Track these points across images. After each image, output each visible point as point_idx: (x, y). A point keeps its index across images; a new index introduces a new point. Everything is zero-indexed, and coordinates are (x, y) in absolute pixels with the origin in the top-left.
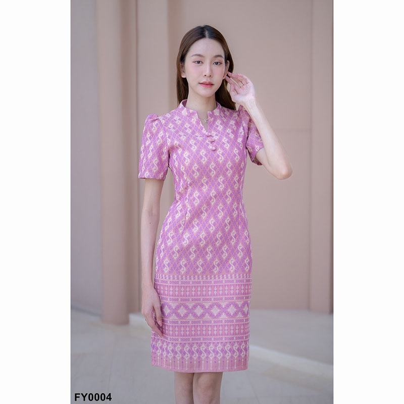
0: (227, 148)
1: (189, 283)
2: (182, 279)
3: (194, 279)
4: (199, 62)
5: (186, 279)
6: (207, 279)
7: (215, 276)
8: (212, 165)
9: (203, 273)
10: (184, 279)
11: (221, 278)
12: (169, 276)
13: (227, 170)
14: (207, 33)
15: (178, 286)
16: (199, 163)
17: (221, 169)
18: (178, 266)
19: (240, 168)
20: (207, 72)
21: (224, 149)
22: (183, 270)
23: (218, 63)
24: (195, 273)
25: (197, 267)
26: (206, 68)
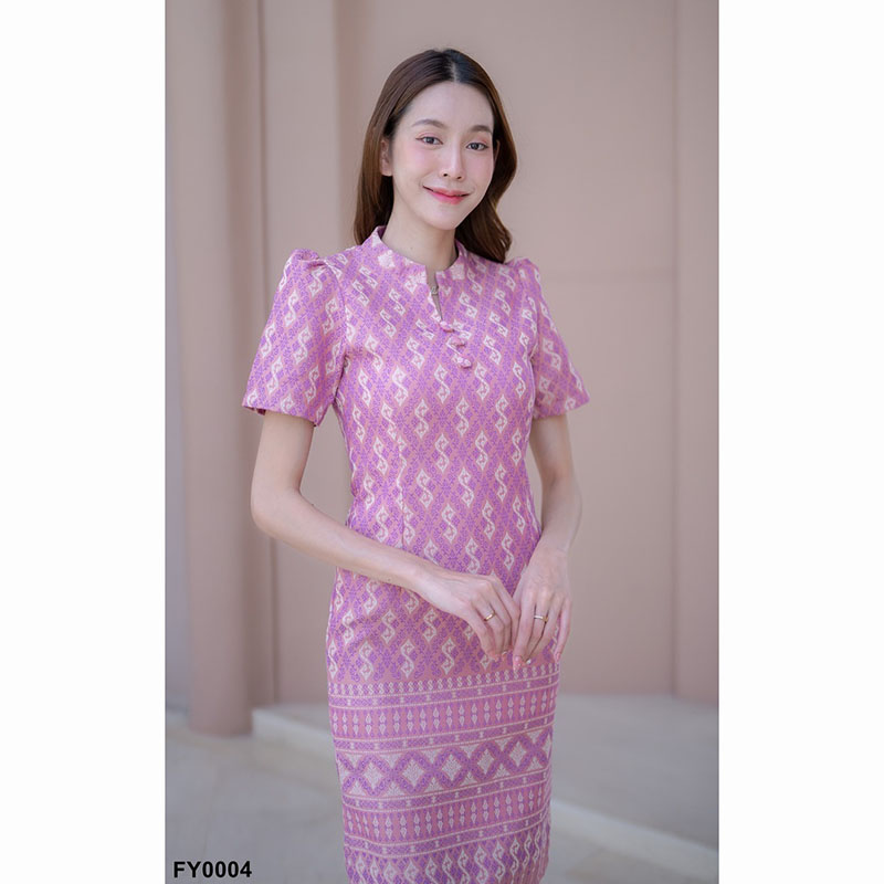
0: (497, 362)
1: (423, 699)
2: (406, 690)
3: (436, 687)
4: (431, 140)
5: (416, 690)
6: (465, 684)
7: (483, 676)
8: (463, 406)
9: (456, 671)
10: (411, 689)
11: (498, 679)
12: (376, 686)
13: (496, 417)
14: (454, 69)
15: (399, 710)
16: (432, 400)
17: (482, 416)
18: (394, 658)
19: (524, 412)
20: (452, 168)
21: (489, 364)
22: (408, 668)
23: (477, 145)
24: (437, 672)
25: (443, 658)
26: (449, 157)
